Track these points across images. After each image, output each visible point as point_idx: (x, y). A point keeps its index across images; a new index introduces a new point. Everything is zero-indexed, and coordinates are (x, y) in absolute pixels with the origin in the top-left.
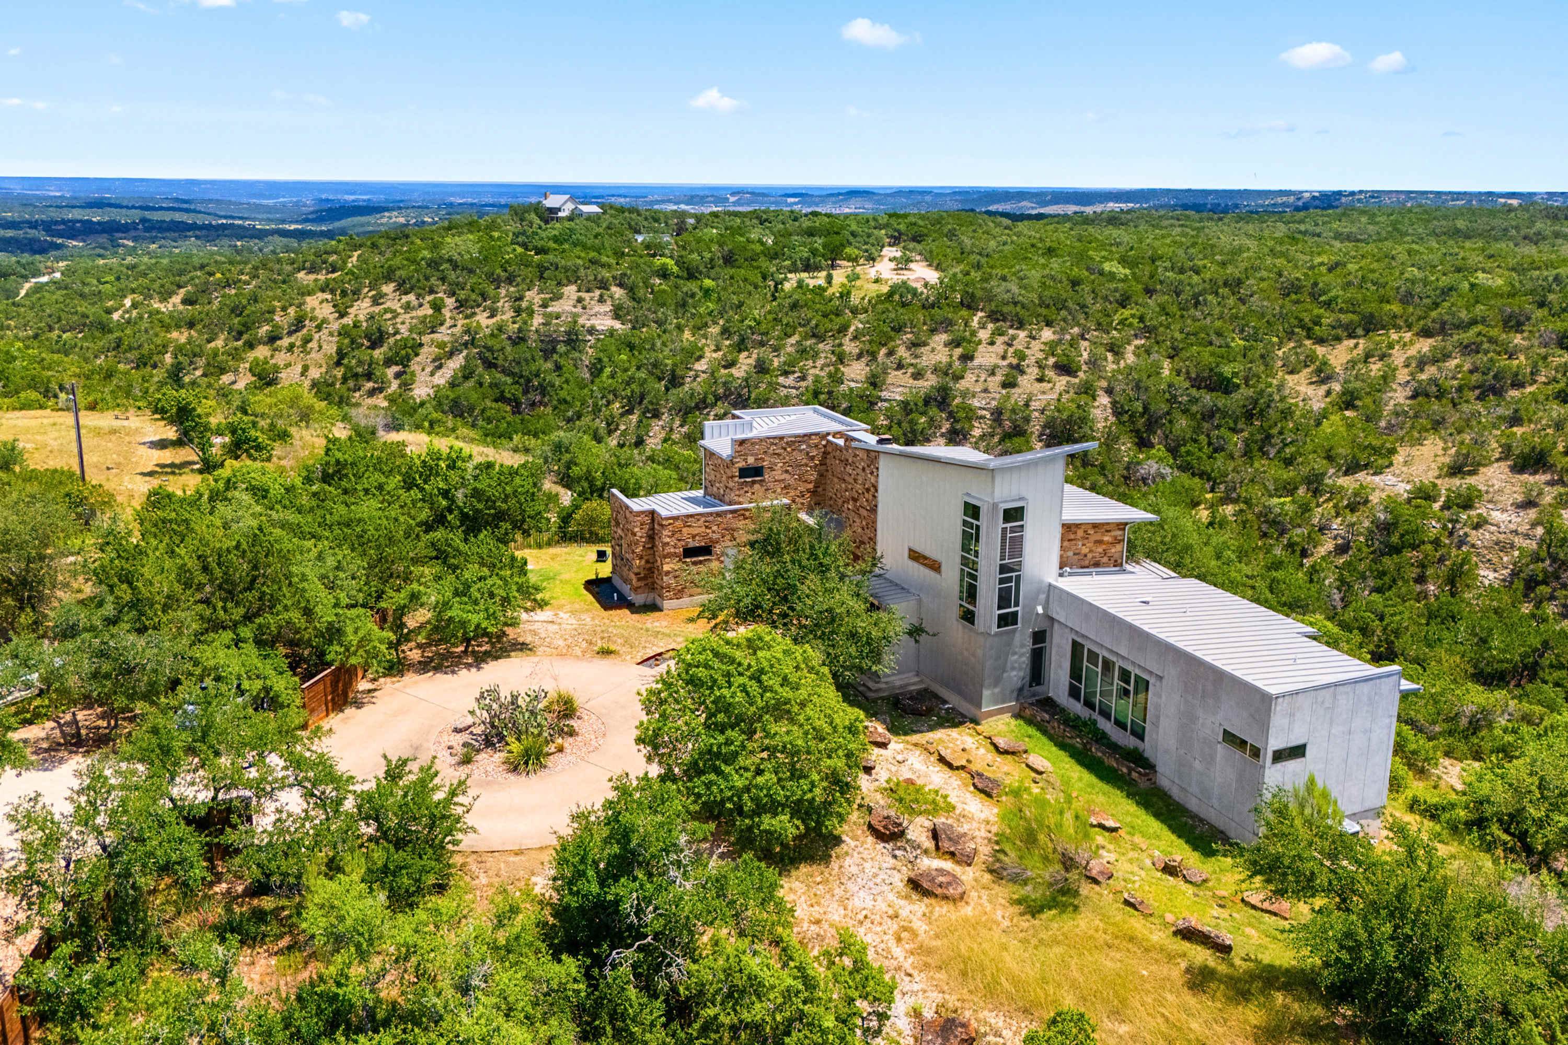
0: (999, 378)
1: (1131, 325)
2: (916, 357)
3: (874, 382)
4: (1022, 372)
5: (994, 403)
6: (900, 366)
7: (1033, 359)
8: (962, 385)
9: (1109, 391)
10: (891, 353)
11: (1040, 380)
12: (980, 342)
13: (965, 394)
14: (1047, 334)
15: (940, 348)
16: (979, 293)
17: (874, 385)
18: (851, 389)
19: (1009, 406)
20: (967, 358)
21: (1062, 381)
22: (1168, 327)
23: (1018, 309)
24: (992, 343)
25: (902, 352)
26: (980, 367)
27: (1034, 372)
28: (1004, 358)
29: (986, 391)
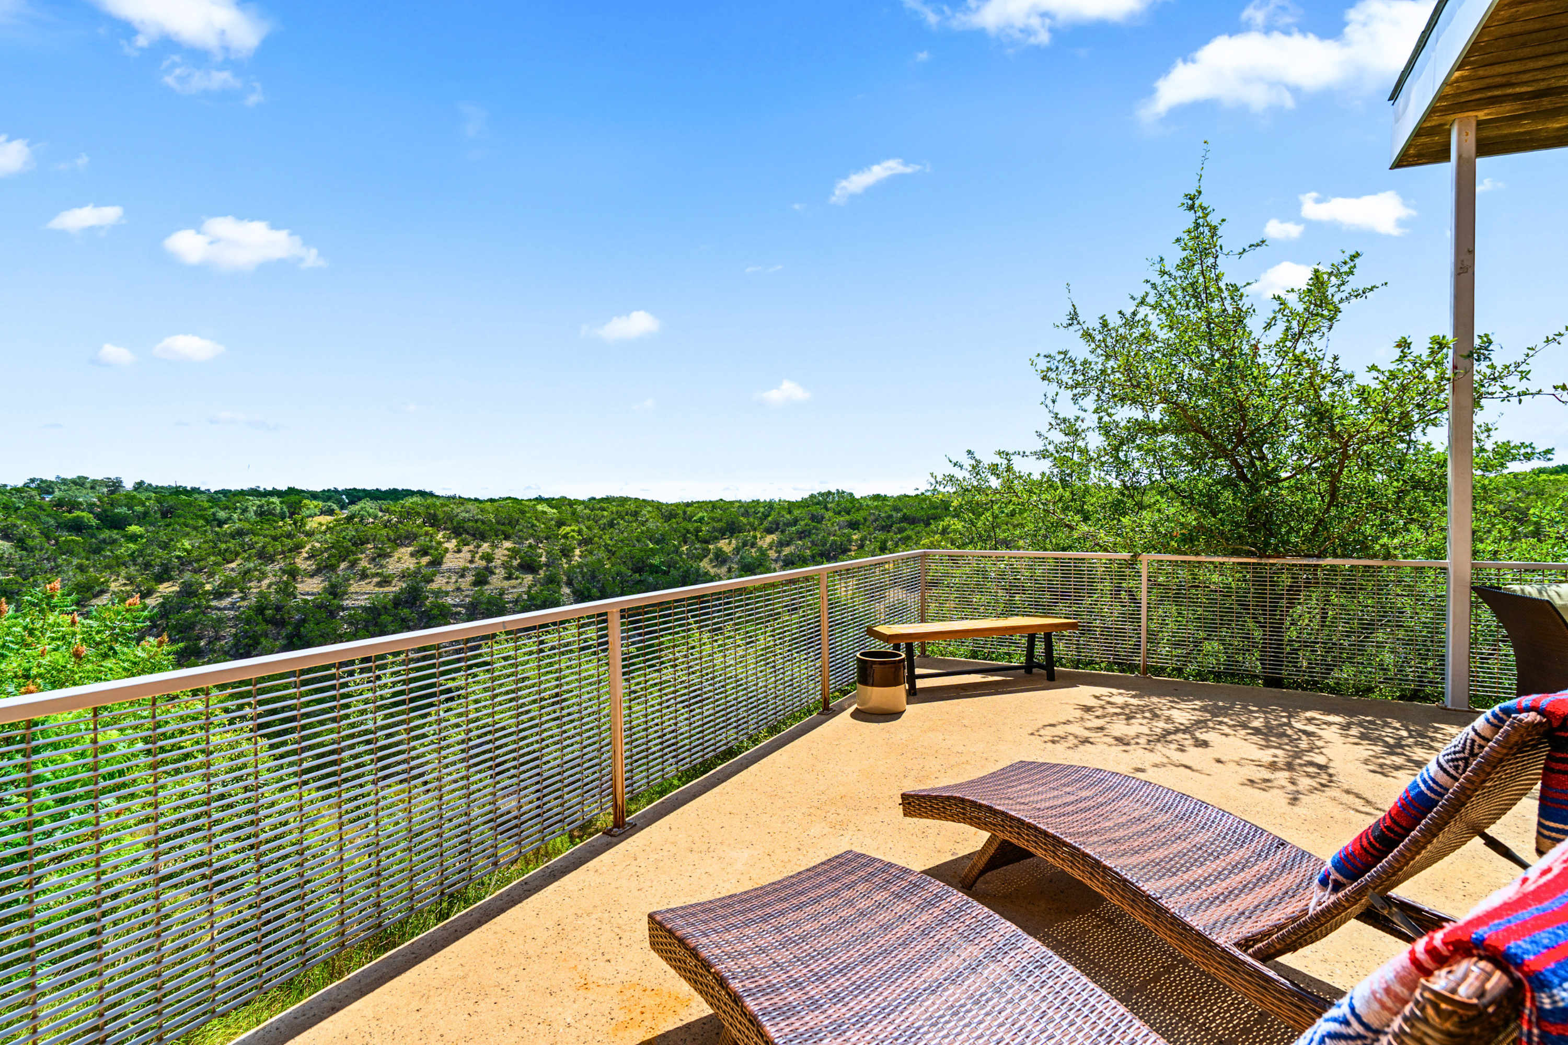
0: (470, 578)
1: (573, 537)
2: (382, 567)
3: (335, 591)
4: (492, 573)
5: (468, 600)
6: (364, 576)
7: (499, 562)
8: (434, 586)
9: (569, 583)
10: (353, 564)
11: (509, 578)
12: (446, 551)
13: (438, 593)
14: (508, 544)
15: (407, 557)
16: (440, 515)
17: (335, 595)
18: (306, 601)
19: (484, 600)
20: (436, 563)
21: (529, 578)
22: (600, 538)
23: (479, 524)
24: (459, 551)
25: (364, 563)
26: (449, 570)
27: (501, 572)
28: (471, 562)
29: (458, 589)
